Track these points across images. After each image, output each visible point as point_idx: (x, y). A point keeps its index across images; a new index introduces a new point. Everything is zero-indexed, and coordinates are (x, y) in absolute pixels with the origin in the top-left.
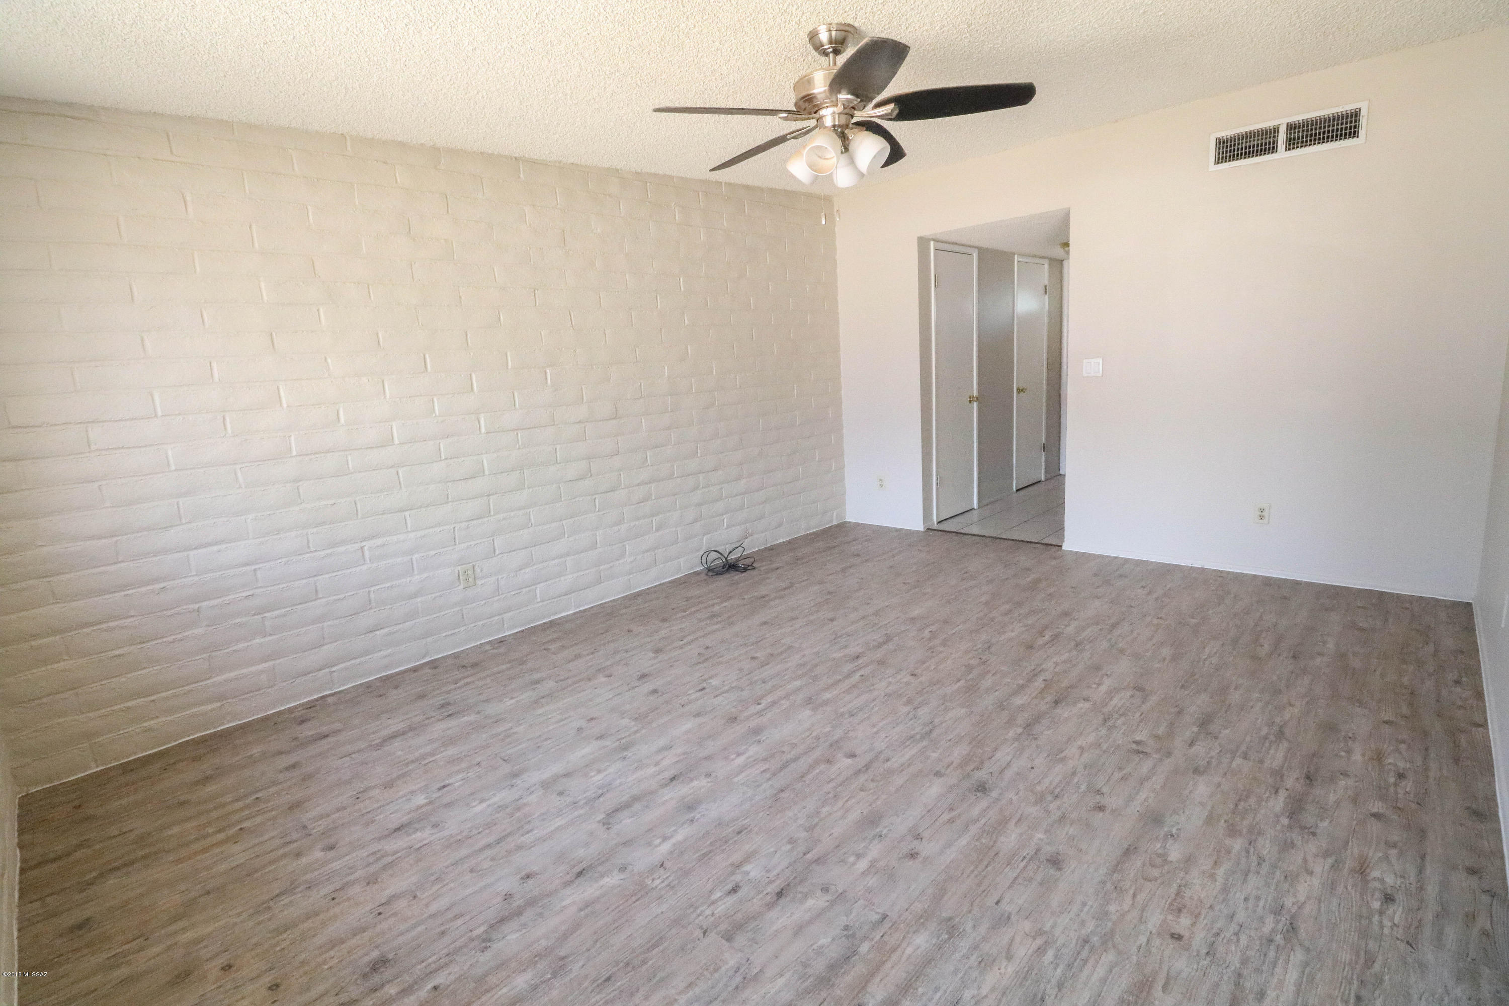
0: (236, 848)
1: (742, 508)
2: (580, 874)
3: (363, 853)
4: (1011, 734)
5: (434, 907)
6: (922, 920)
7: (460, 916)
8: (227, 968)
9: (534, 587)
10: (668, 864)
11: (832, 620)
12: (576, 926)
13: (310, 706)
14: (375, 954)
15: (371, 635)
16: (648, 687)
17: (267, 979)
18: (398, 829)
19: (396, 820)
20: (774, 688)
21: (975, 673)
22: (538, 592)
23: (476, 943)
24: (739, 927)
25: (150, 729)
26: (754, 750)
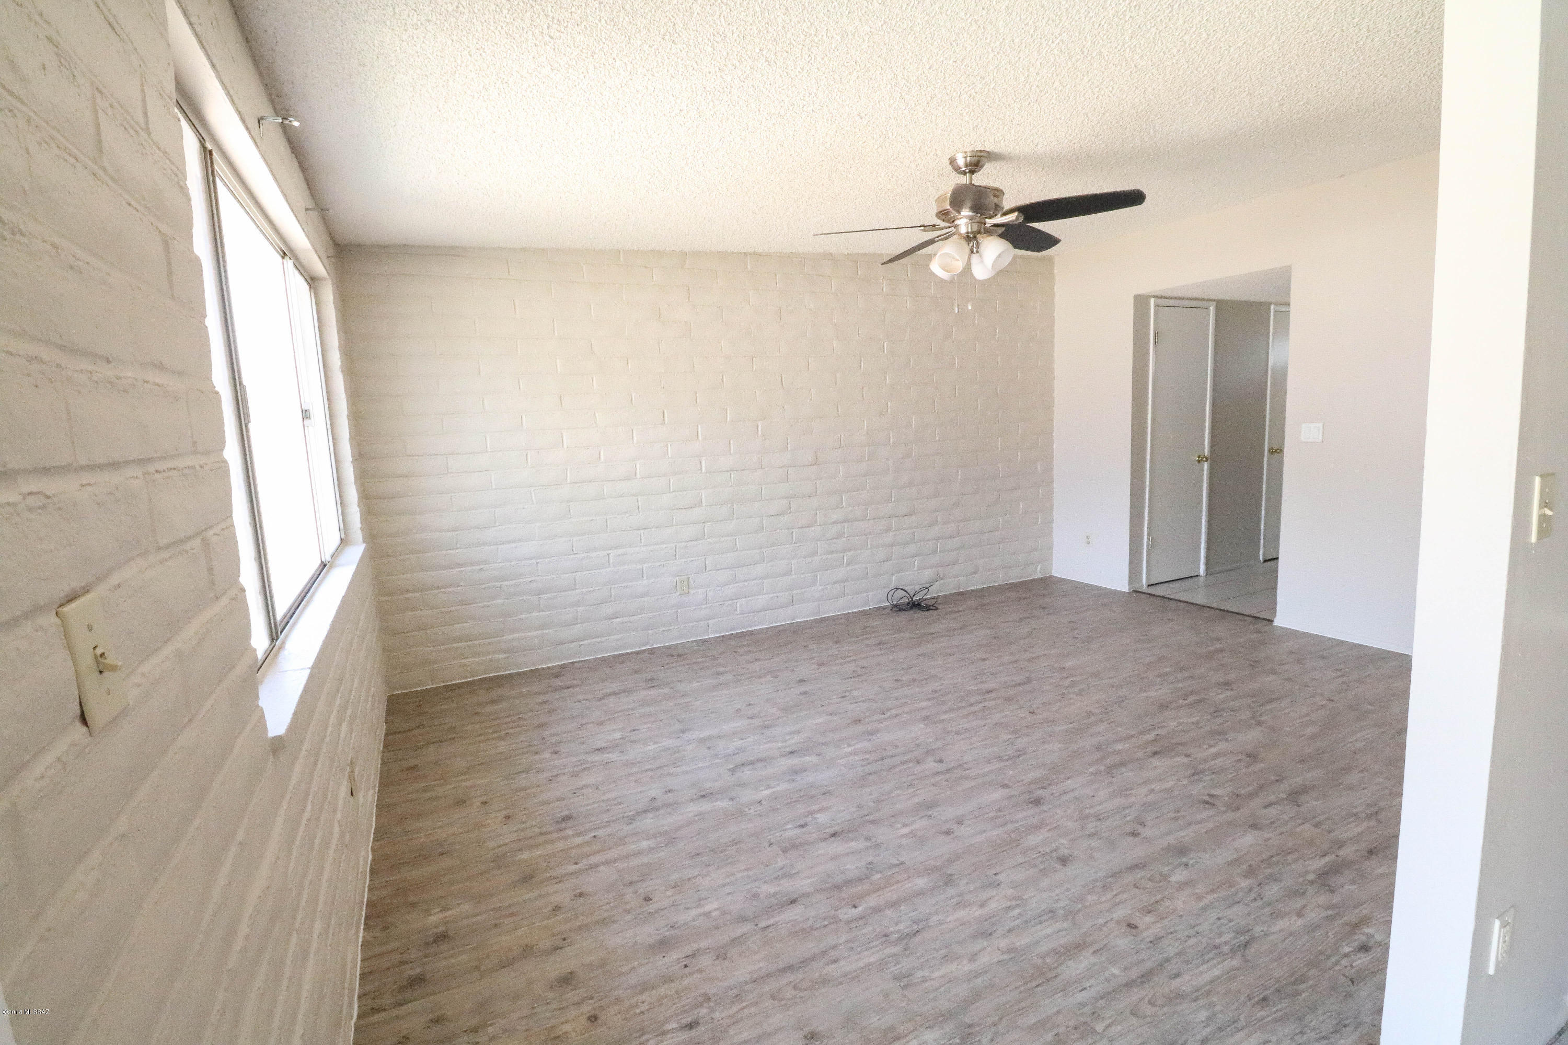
0: (502, 743)
1: (935, 552)
2: (703, 796)
3: (575, 759)
4: (1092, 770)
5: (606, 796)
6: (929, 871)
7: (621, 803)
8: (484, 803)
9: (736, 601)
10: (763, 803)
11: (984, 660)
12: (689, 823)
13: (563, 667)
14: (567, 813)
15: (610, 622)
16: (803, 688)
17: (504, 813)
18: (599, 750)
19: (599, 744)
20: (905, 704)
21: (1093, 719)
22: (738, 605)
23: (626, 819)
24: (795, 846)
25: (465, 665)
26: (864, 745)
